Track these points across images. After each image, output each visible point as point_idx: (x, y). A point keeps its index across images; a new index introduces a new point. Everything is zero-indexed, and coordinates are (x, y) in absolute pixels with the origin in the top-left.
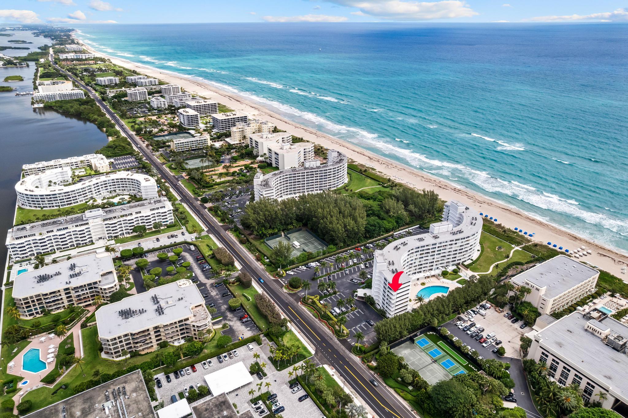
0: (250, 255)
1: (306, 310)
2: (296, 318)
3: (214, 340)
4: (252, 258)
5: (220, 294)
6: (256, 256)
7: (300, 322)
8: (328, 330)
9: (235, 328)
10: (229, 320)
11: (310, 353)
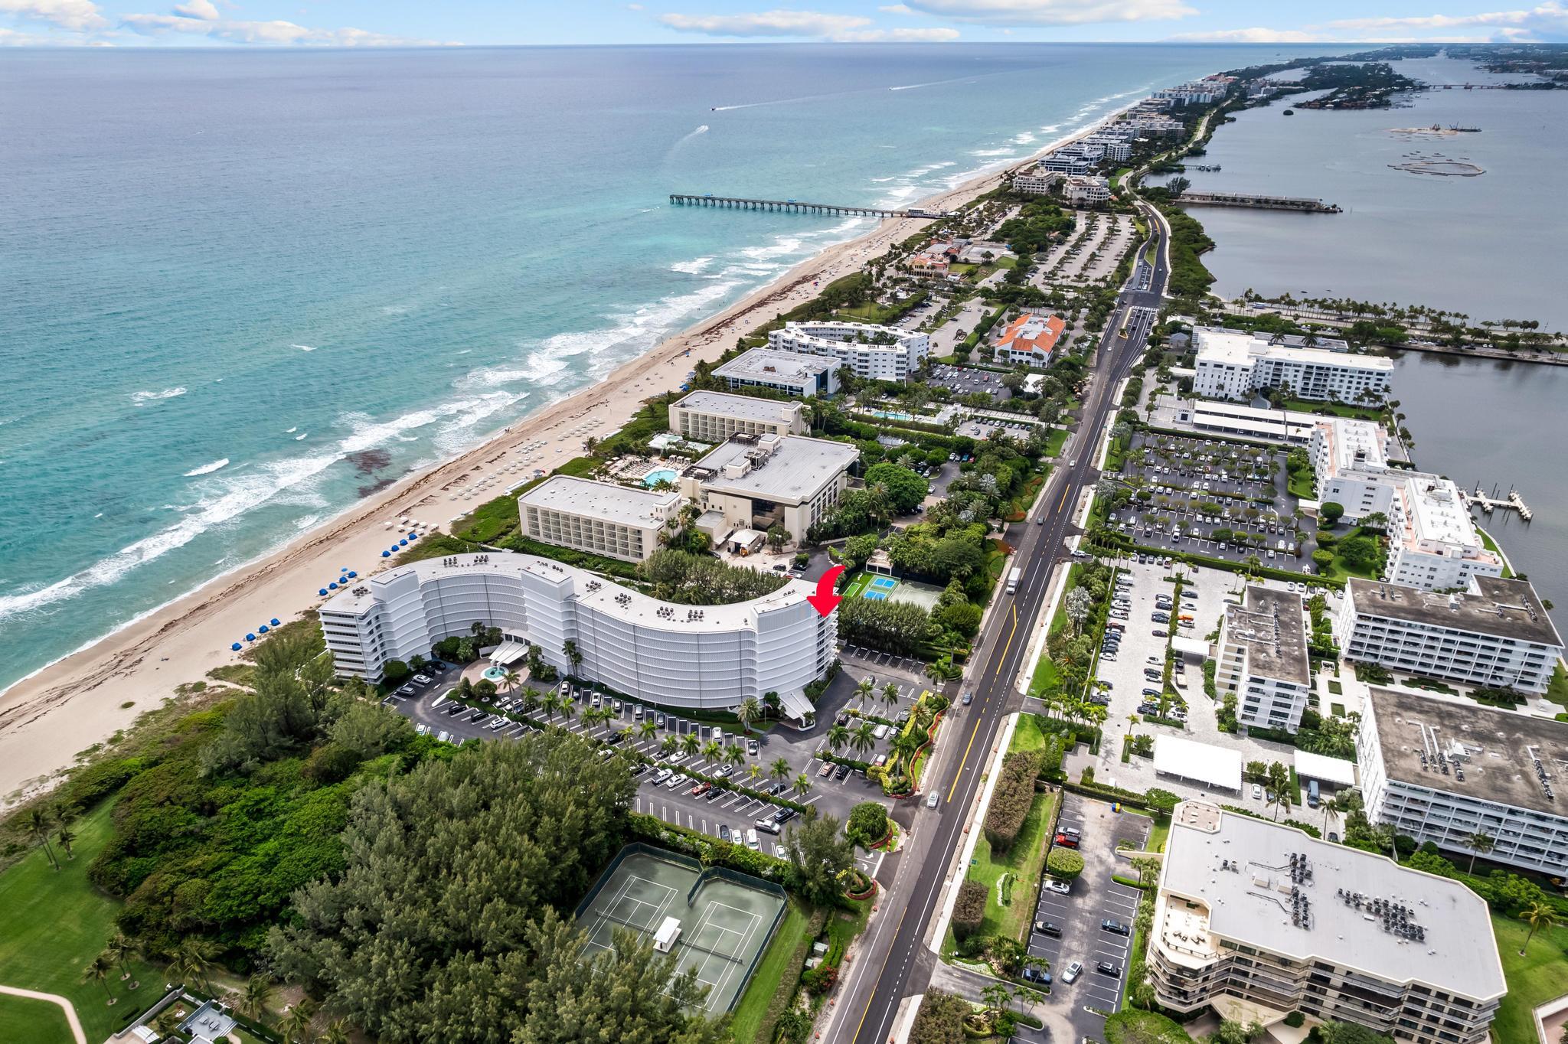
4: (833, 1013)
5: (1058, 948)
6: (815, 1008)
7: (970, 763)
9: (1107, 840)
10: (1101, 862)
11: (1021, 718)
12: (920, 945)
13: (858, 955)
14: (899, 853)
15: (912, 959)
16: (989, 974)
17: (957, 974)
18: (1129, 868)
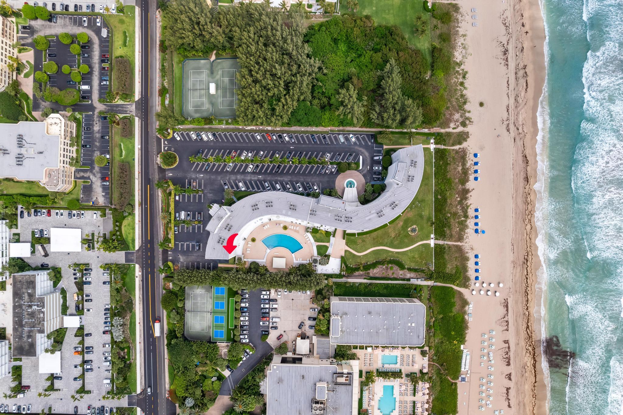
0: (157, 79)
1: (160, 198)
2: (146, 204)
3: (72, 194)
4: (157, 85)
5: (102, 132)
6: (163, 85)
7: (146, 209)
8: (162, 232)
9: (94, 186)
10: (94, 175)
11: (134, 247)
12: (141, 118)
13: (157, 107)
14: (158, 154)
15: (142, 112)
16: (119, 115)
17: (128, 112)
18: (85, 176)
